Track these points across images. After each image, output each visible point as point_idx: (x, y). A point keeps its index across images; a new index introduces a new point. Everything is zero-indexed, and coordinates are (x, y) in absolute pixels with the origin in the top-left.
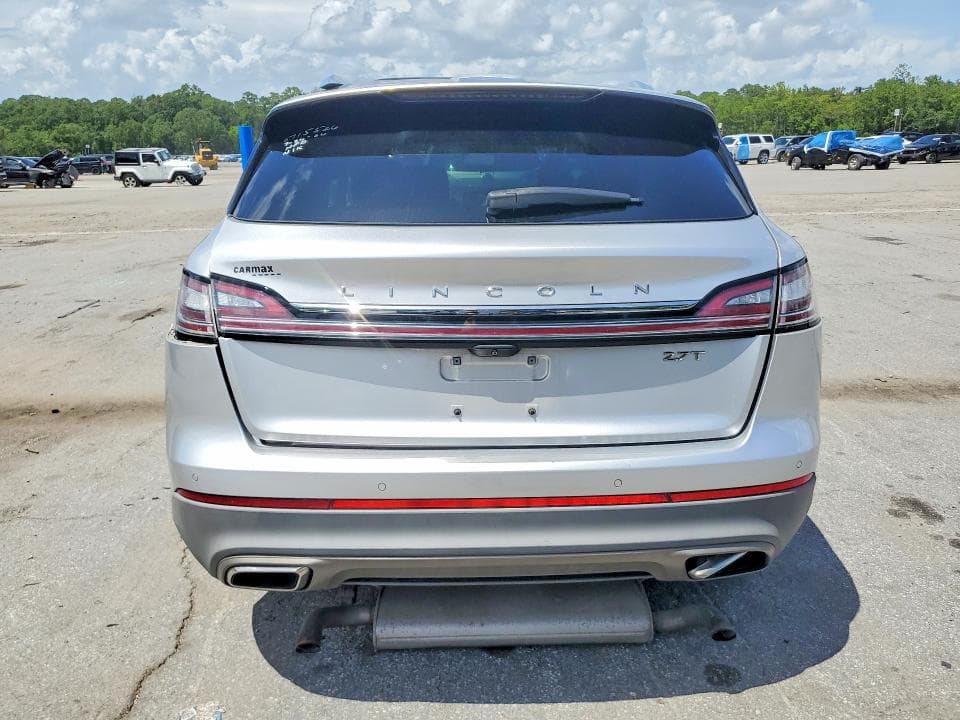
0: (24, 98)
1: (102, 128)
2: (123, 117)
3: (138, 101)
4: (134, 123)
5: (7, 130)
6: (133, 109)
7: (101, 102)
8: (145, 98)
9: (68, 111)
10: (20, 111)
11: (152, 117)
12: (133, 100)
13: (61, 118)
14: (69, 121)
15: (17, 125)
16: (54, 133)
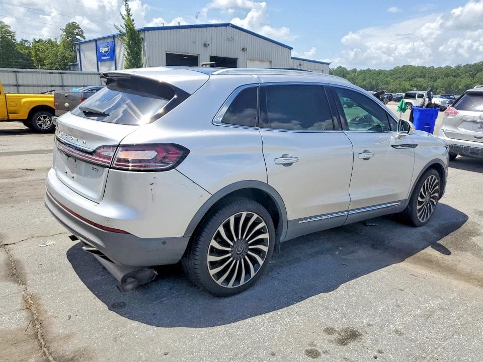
0: (404, 66)
1: (435, 81)
2: (447, 75)
3: (458, 68)
4: (452, 78)
5: (391, 81)
6: (454, 71)
7: (440, 68)
8: (463, 65)
9: (421, 72)
10: (400, 72)
11: (463, 76)
12: (456, 67)
13: (417, 76)
14: (421, 77)
15: (396, 79)
16: (412, 83)
